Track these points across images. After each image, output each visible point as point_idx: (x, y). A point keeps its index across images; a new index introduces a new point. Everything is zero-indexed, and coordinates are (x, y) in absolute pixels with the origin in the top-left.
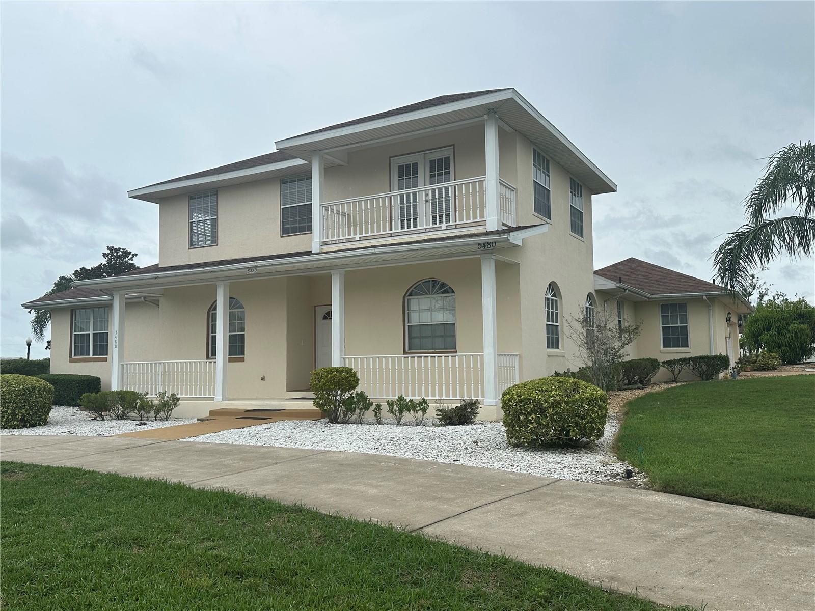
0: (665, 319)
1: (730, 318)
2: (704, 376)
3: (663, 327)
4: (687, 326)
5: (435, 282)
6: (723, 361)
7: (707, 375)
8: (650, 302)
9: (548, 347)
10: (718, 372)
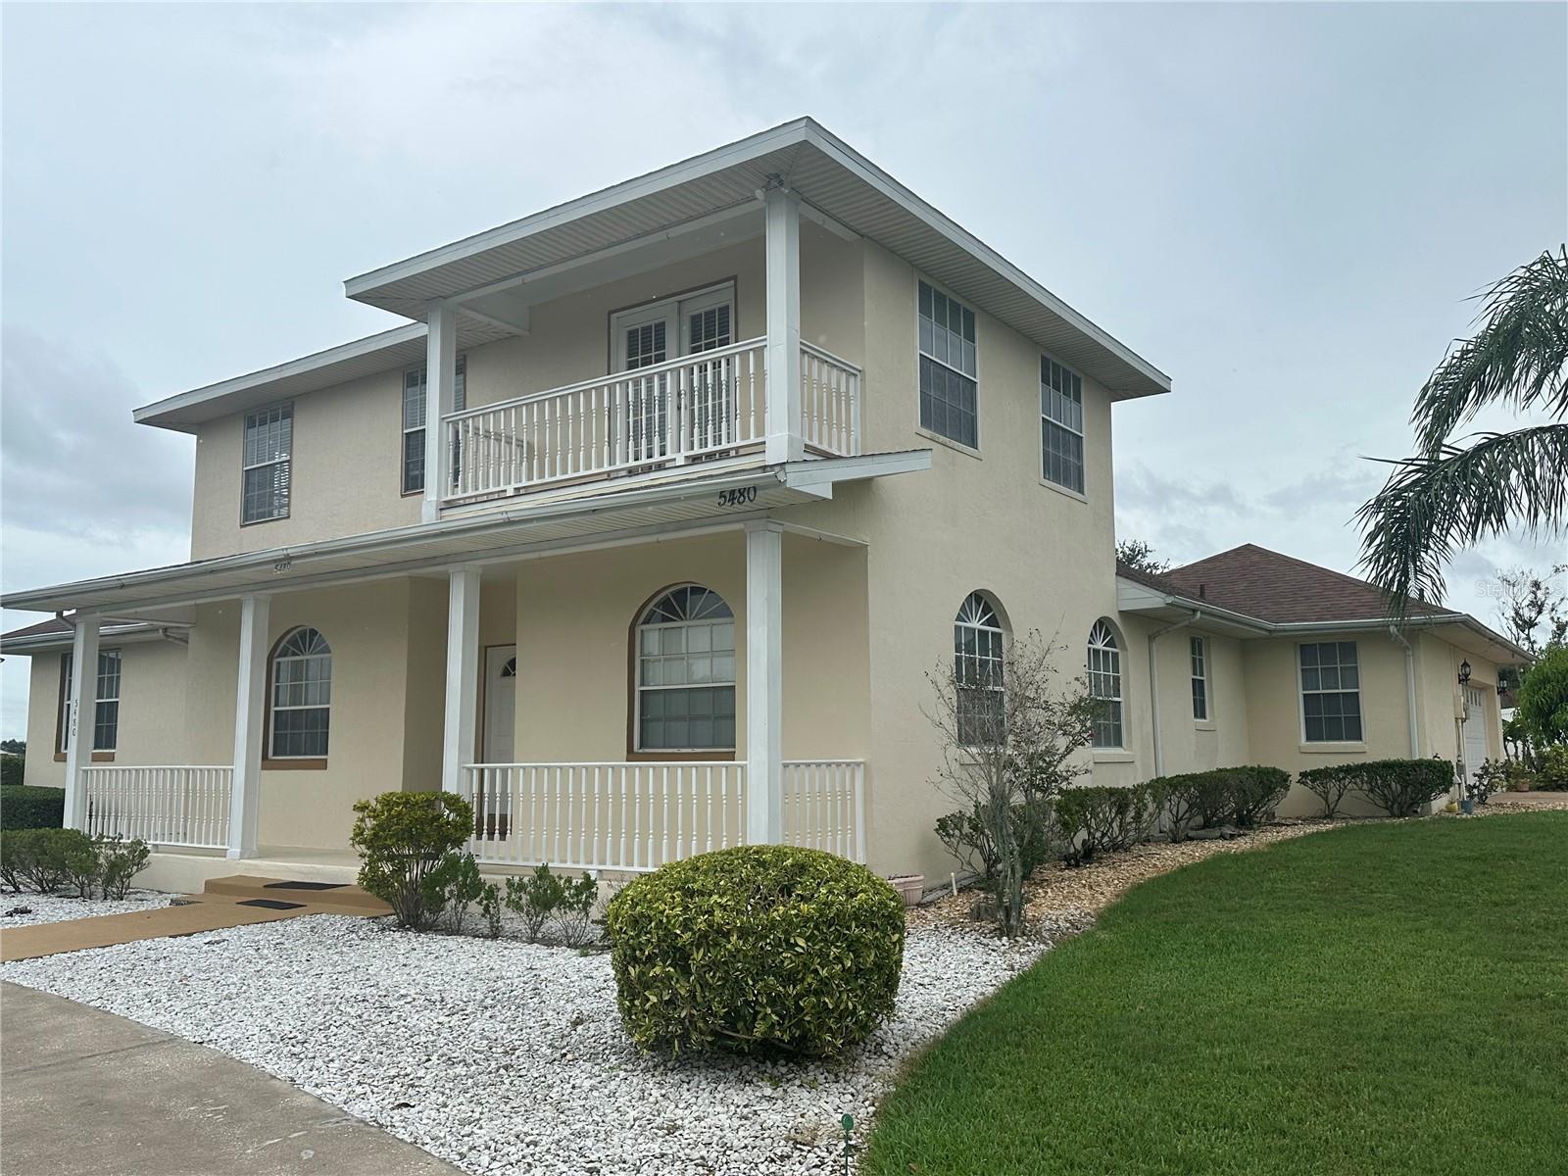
0: (1309, 677)
1: (1467, 676)
2: (1396, 805)
3: (1304, 695)
4: (1357, 693)
5: (697, 591)
6: (1439, 775)
7: (1401, 807)
8: (1273, 641)
10: (1427, 799)
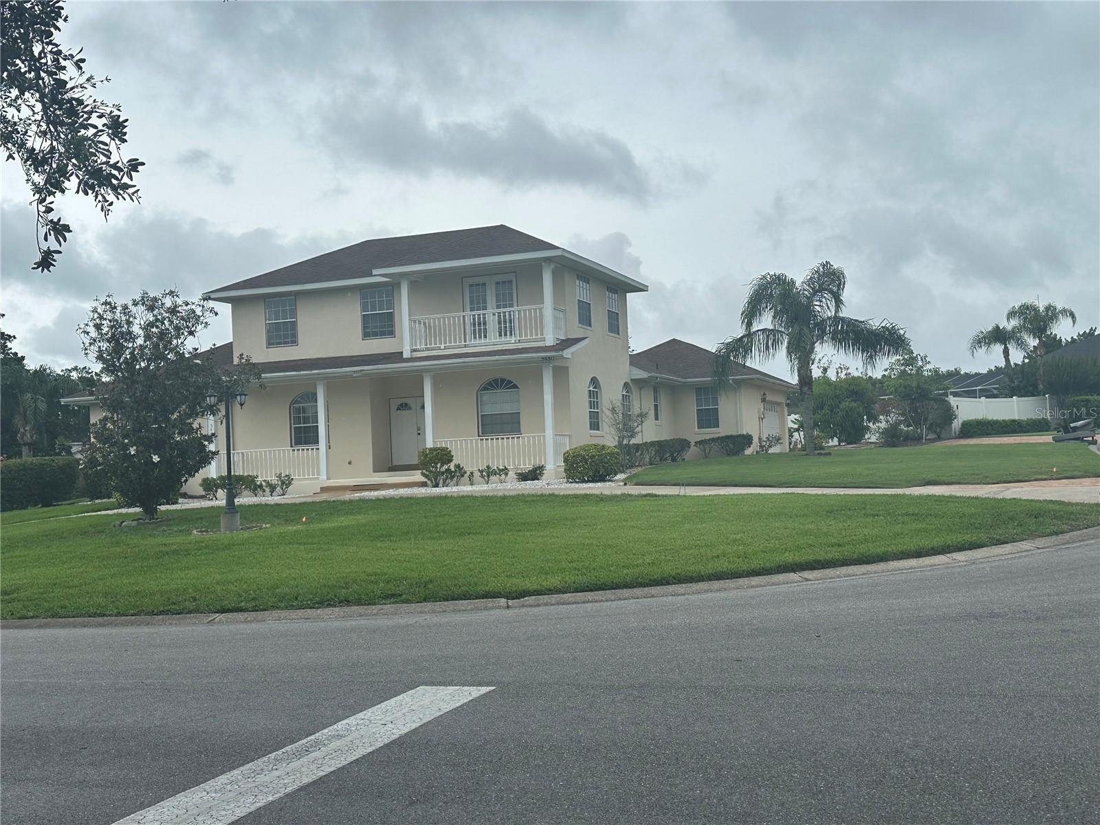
0: (699, 403)
1: (765, 399)
3: (697, 409)
4: (717, 408)
5: (503, 380)
6: (748, 440)
7: (734, 452)
8: (685, 387)
9: (591, 429)
10: (743, 450)
